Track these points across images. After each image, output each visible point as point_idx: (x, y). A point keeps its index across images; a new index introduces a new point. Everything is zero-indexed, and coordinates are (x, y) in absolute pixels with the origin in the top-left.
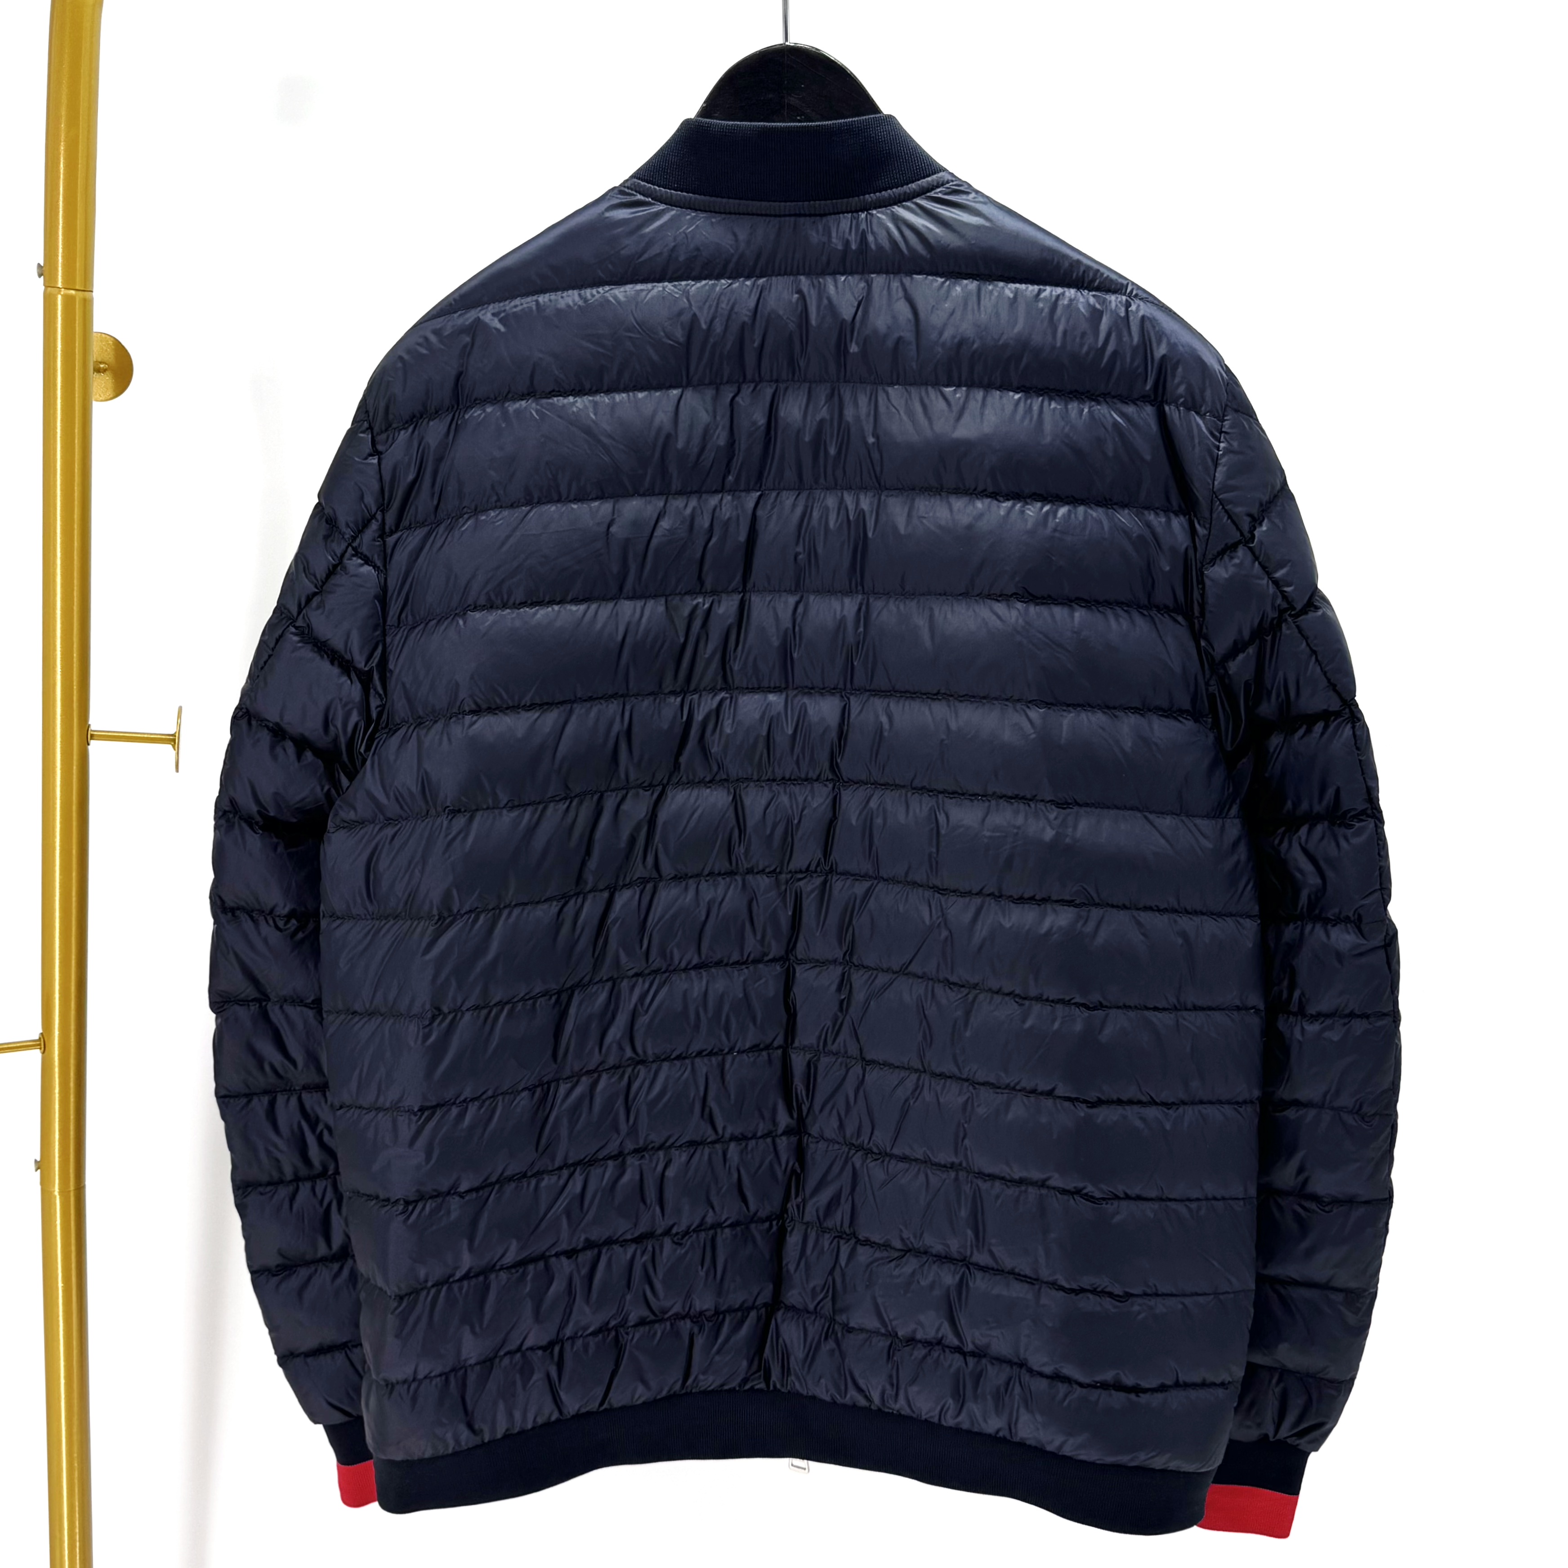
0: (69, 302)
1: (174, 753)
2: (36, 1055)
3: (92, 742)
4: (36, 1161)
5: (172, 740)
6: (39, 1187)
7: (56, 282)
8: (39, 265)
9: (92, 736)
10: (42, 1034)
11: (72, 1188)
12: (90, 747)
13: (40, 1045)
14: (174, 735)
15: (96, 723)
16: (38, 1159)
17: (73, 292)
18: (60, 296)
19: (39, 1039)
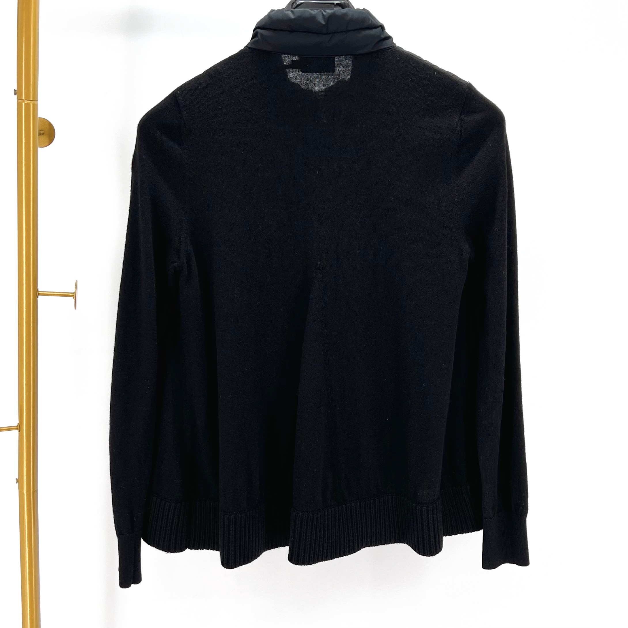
0: (27, 106)
1: (74, 301)
2: (17, 432)
3: (39, 296)
4: (16, 479)
5: (74, 295)
6: (18, 490)
7: (22, 97)
8: (15, 90)
9: (39, 294)
10: (19, 423)
11: (32, 491)
12: (39, 299)
13: (18, 428)
14: (74, 293)
15: (40, 288)
16: (18, 478)
17: (29, 102)
18: (23, 104)
19: (18, 425)
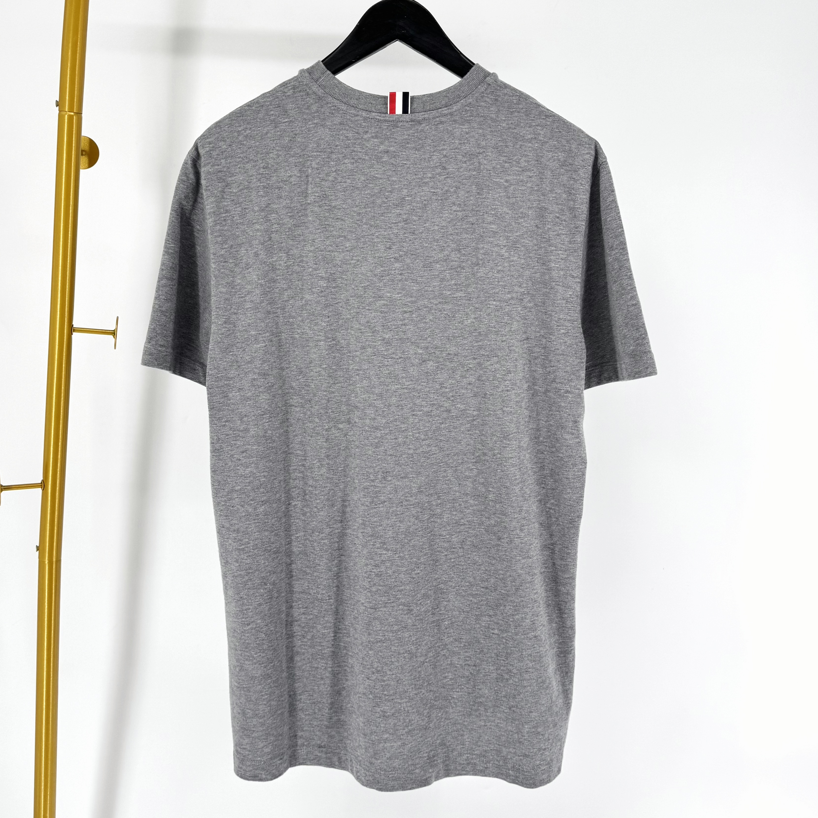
0: (70, 118)
1: (114, 339)
2: (39, 491)
3: (74, 333)
4: (37, 546)
5: (114, 333)
6: (38, 560)
7: (65, 109)
8: (57, 101)
9: (74, 330)
10: (43, 480)
11: (54, 560)
12: (73, 335)
13: (41, 486)
14: (114, 331)
15: (76, 324)
16: (38, 545)
17: (72, 114)
18: (66, 116)
19: (42, 483)
